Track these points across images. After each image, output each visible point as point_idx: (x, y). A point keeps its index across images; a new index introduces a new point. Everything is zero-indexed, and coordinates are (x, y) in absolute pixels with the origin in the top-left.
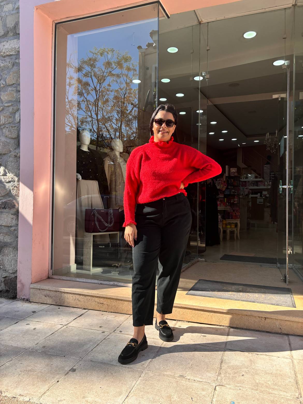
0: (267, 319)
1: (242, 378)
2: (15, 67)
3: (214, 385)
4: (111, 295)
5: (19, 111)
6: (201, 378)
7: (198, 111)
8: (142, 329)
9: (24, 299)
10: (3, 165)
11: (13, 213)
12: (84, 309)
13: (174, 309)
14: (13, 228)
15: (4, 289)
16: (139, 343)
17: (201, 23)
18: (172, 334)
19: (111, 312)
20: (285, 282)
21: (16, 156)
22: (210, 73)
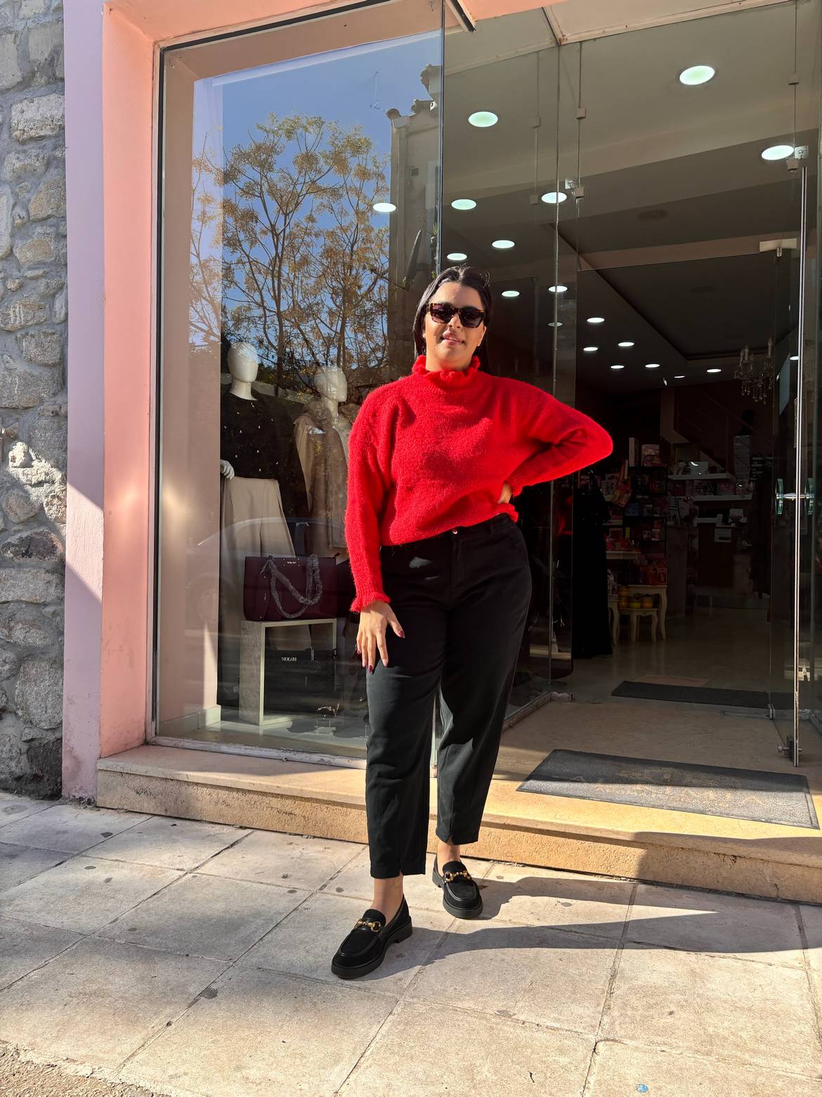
0: (738, 858)
1: (670, 1020)
2: (53, 171)
3: (592, 1038)
4: (315, 790)
5: (65, 291)
6: (557, 1020)
7: (552, 289)
8: (397, 884)
9: (81, 799)
10: (21, 437)
11: (49, 568)
12: (241, 827)
13: (483, 831)
14: (50, 609)
15: (29, 771)
16: (387, 922)
17: (563, 43)
18: (479, 897)
19: (315, 837)
20: (791, 757)
21: (56, 414)
22: (584, 181)
